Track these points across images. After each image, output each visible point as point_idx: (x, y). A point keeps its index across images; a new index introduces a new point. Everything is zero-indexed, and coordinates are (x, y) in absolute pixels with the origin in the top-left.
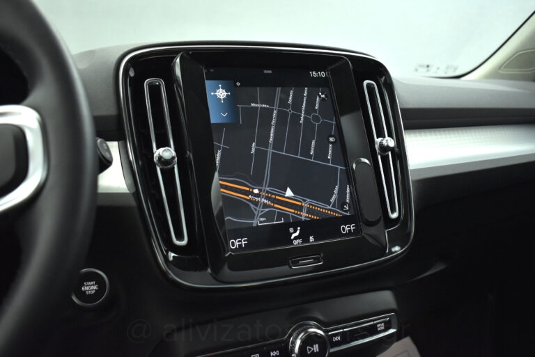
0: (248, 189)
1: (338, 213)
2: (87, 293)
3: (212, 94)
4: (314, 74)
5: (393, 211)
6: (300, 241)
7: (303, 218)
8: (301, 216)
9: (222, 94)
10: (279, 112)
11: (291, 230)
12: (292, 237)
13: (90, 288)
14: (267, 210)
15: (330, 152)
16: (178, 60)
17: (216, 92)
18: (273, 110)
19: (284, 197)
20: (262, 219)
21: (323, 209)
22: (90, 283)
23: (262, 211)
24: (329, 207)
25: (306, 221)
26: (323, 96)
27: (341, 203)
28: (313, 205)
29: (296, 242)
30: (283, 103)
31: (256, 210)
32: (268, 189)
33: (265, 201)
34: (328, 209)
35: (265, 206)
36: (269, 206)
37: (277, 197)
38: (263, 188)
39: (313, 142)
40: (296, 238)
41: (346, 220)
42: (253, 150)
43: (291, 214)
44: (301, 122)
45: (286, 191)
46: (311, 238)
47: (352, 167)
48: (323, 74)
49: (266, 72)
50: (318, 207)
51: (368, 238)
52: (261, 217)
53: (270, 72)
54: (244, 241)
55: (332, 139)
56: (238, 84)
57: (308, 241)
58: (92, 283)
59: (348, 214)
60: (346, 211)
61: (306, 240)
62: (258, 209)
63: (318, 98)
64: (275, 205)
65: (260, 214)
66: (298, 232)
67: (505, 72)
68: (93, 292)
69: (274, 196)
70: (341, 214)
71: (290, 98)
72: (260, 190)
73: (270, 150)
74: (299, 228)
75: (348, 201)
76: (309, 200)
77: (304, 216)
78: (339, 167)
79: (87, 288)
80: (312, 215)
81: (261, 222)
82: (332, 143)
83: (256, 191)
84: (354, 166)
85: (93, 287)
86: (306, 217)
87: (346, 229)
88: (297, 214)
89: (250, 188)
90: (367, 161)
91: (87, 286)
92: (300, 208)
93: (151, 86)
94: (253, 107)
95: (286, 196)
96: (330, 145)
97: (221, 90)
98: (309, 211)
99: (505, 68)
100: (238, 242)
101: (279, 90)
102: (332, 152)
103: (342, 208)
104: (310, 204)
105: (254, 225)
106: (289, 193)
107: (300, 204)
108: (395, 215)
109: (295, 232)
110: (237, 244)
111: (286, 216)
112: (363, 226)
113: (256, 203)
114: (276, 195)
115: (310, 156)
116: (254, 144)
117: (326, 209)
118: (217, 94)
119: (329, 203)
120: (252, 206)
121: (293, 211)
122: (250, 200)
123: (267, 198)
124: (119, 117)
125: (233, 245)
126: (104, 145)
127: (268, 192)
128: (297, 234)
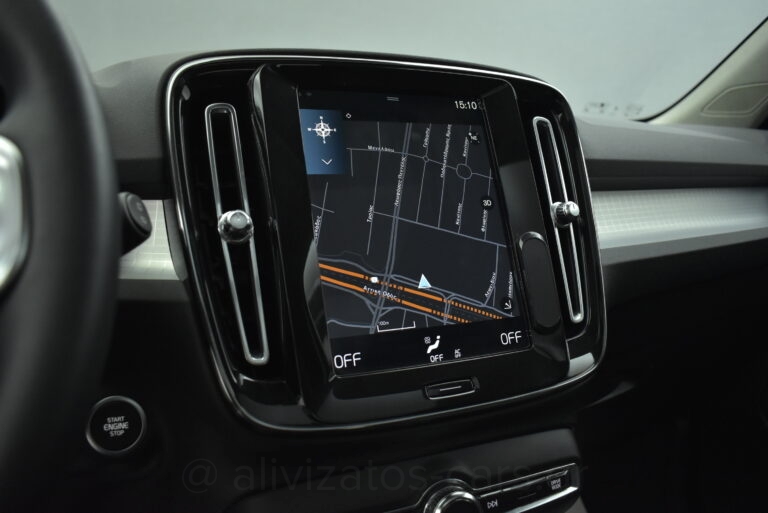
0: (362, 276)
1: (497, 314)
2: (112, 434)
3: (309, 129)
4: (461, 104)
5: (576, 311)
6: (441, 357)
7: (445, 322)
8: (442, 318)
9: (323, 130)
10: (409, 160)
11: (427, 340)
12: (429, 351)
13: (117, 426)
14: (390, 309)
15: (485, 221)
16: (258, 77)
17: (314, 127)
18: (400, 157)
19: (416, 289)
20: (383, 323)
21: (474, 307)
22: (116, 419)
23: (383, 311)
24: (483, 305)
25: (448, 326)
26: (474, 138)
27: (501, 299)
28: (459, 302)
29: (434, 359)
30: (416, 146)
31: (374, 309)
32: (392, 276)
33: (389, 295)
34: (482, 308)
35: (388, 302)
36: (394, 303)
37: (406, 290)
38: (385, 275)
39: (460, 206)
40: (434, 352)
41: (508, 325)
42: (370, 217)
43: (426, 315)
44: (443, 175)
45: (419, 280)
46: (457, 351)
47: (518, 244)
48: (473, 106)
49: (390, 99)
50: (467, 305)
51: (540, 352)
52: (382, 319)
53: (396, 99)
54: (356, 357)
55: (487, 203)
56: (349, 116)
57: (452, 356)
58: (119, 419)
59: (511, 316)
60: (508, 311)
61: (449, 355)
62: (377, 307)
63: (467, 140)
64: (404, 302)
65: (381, 315)
66: (437, 342)
67: (710, 116)
68: (122, 432)
69: (401, 288)
70: (500, 315)
71: (426, 140)
72: (380, 278)
73: (396, 217)
74: (438, 337)
75: (510, 295)
76: (454, 294)
77: (446, 318)
78: (498, 245)
79: (111, 427)
80: (457, 317)
81: (381, 328)
82: (487, 208)
83: (374, 280)
84: (521, 244)
85: (121, 426)
86: (449, 320)
87: (508, 338)
88: (436, 315)
89: (365, 274)
90: (539, 236)
91: (112, 423)
92: (440, 306)
93: (215, 115)
94: (371, 152)
95: (419, 287)
96: (485, 212)
97: (322, 124)
98: (454, 311)
99: (709, 109)
100: (347, 357)
101: (409, 126)
102: (487, 222)
103: (502, 307)
104: (455, 301)
105: (372, 332)
106: (424, 283)
107: (440, 299)
108: (578, 318)
109: (433, 343)
110: (345, 361)
111: (420, 318)
112: (533, 335)
113: (374, 299)
114: (404, 286)
115: (455, 228)
116: (371, 208)
117: (478, 308)
118: (316, 130)
119: (483, 299)
120: (368, 302)
121: (430, 311)
122: (365, 294)
123: (391, 290)
124: (165, 161)
125: (339, 364)
126: (138, 204)
127: (392, 281)
128: (436, 346)
